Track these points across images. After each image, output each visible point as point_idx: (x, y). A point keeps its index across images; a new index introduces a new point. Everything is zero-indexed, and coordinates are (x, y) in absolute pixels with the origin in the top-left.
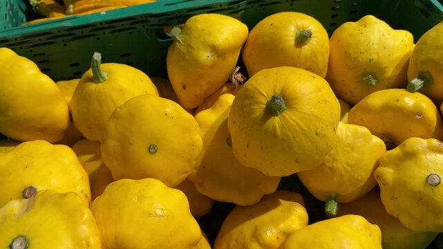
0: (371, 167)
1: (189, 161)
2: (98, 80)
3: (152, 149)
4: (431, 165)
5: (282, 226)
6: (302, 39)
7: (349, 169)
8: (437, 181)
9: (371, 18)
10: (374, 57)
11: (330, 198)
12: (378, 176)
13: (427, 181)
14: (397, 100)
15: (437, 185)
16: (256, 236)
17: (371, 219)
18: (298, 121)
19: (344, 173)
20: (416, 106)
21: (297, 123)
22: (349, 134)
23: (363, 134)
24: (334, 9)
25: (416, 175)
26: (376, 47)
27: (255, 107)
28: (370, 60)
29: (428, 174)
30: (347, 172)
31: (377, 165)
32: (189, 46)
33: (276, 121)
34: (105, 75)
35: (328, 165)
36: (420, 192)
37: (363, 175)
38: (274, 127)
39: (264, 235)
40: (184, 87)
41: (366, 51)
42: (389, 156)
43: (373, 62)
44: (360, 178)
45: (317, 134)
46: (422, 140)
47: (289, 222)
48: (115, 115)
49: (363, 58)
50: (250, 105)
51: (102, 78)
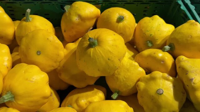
0: (135, 81)
1: (55, 62)
2: (27, 20)
3: (39, 53)
4: (161, 85)
5: (90, 99)
6: (120, 19)
7: (125, 79)
8: (161, 92)
9: (157, 17)
10: (153, 34)
11: (116, 92)
12: (137, 86)
13: (157, 91)
14: (154, 53)
15: (161, 94)
16: (77, 101)
17: (130, 105)
18: (101, 52)
19: (122, 81)
20: (162, 57)
21: (100, 52)
22: (128, 64)
23: (135, 66)
24: (145, 11)
25: (153, 88)
26: (155, 29)
27: (85, 42)
28: (151, 35)
29: (158, 88)
30: (123, 81)
31: (139, 80)
32: (70, 14)
33: (92, 50)
34: (31, 19)
35: (116, 76)
36: (153, 96)
37: (131, 84)
38: (90, 52)
39: (80, 101)
40: (65, 31)
41: (150, 31)
42: (144, 77)
43: (152, 36)
44: (129, 85)
45: (109, 59)
46: (160, 73)
47: (93, 98)
48: (27, 35)
49: (148, 33)
50: (84, 41)
51: (29, 20)
